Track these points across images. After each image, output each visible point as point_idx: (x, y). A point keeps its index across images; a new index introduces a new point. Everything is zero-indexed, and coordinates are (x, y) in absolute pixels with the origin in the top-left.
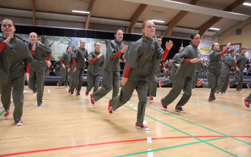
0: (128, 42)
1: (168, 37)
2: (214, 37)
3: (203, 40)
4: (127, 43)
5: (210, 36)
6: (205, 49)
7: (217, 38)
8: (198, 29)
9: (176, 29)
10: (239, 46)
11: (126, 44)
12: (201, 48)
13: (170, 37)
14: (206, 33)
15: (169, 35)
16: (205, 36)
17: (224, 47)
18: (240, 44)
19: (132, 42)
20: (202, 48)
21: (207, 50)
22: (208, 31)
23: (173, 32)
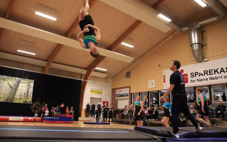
1: (46, 74)
2: (106, 79)
3: (94, 82)
5: (102, 78)
6: (96, 92)
7: (110, 81)
8: (86, 69)
9: (54, 65)
10: (128, 89)
12: (91, 90)
13: (48, 74)
14: (93, 74)
16: (91, 76)
17: (116, 90)
18: (129, 87)
20: (93, 90)
21: (99, 92)
22: (94, 71)
23: (50, 68)
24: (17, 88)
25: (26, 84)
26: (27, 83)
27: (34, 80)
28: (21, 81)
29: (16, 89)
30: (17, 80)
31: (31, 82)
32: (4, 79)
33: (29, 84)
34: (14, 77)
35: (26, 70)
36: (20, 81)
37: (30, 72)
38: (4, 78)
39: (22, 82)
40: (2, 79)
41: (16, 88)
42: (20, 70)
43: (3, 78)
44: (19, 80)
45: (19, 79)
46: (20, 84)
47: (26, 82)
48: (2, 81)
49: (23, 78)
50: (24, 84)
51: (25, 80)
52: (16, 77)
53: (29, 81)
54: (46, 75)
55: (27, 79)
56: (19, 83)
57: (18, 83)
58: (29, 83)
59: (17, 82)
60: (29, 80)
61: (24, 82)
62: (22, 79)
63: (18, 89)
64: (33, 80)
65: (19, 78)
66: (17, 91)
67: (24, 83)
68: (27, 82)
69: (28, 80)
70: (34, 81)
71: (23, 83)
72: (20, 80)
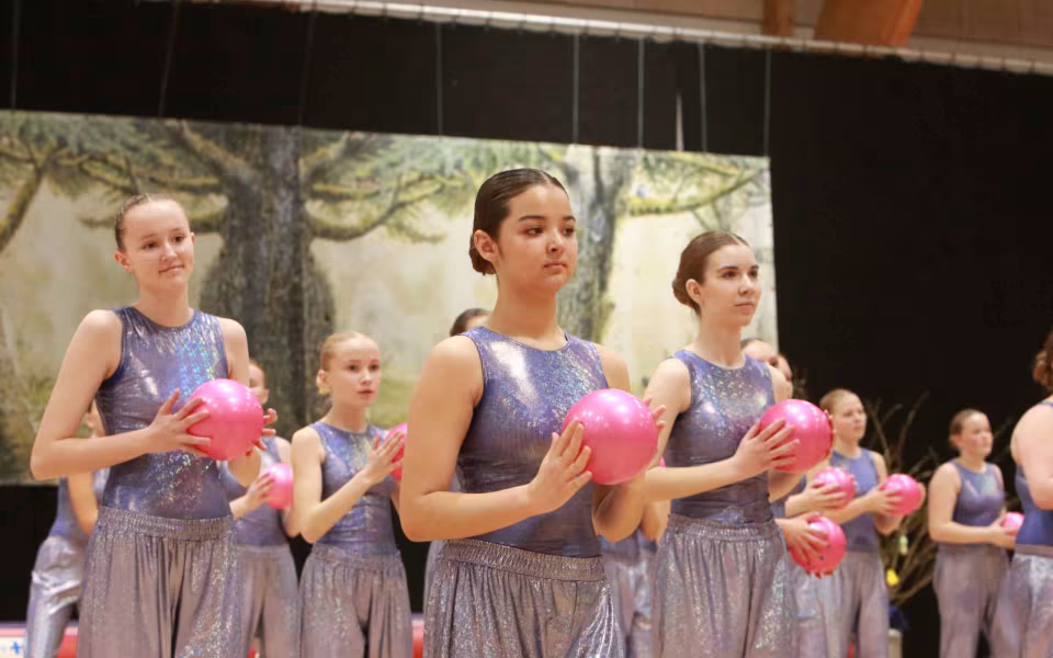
0: (233, 147)
1: (882, 51)
4: (218, 153)
11: (216, 168)
13: (907, 53)
15: (906, 19)
19: (308, 147)
24: (603, 286)
25: (689, 216)
26: (693, 207)
27: (763, 163)
28: (630, 194)
29: (587, 302)
30: (587, 180)
31: (739, 185)
32: (440, 191)
33: (718, 215)
34: (547, 147)
35: (663, 30)
36: (614, 193)
37: (714, 51)
38: (441, 171)
39: (636, 202)
40: (429, 188)
41: (587, 286)
42: (591, 41)
43: (431, 177)
44: (607, 181)
45: (597, 160)
46: (629, 232)
47: (683, 198)
48: (427, 207)
49: (650, 145)
50: (666, 219)
51: (671, 164)
52: (564, 138)
53: (713, 182)
54: (893, 60)
55: (688, 147)
56: (611, 221)
57: (600, 214)
58: (713, 200)
59: (593, 208)
60: (711, 160)
61: (663, 201)
62: (638, 154)
63: (612, 306)
64: (757, 153)
65: (606, 152)
66: (601, 326)
67: (669, 210)
68: (691, 192)
69: (702, 170)
70: (773, 169)
71: (657, 211)
72: (621, 181)
